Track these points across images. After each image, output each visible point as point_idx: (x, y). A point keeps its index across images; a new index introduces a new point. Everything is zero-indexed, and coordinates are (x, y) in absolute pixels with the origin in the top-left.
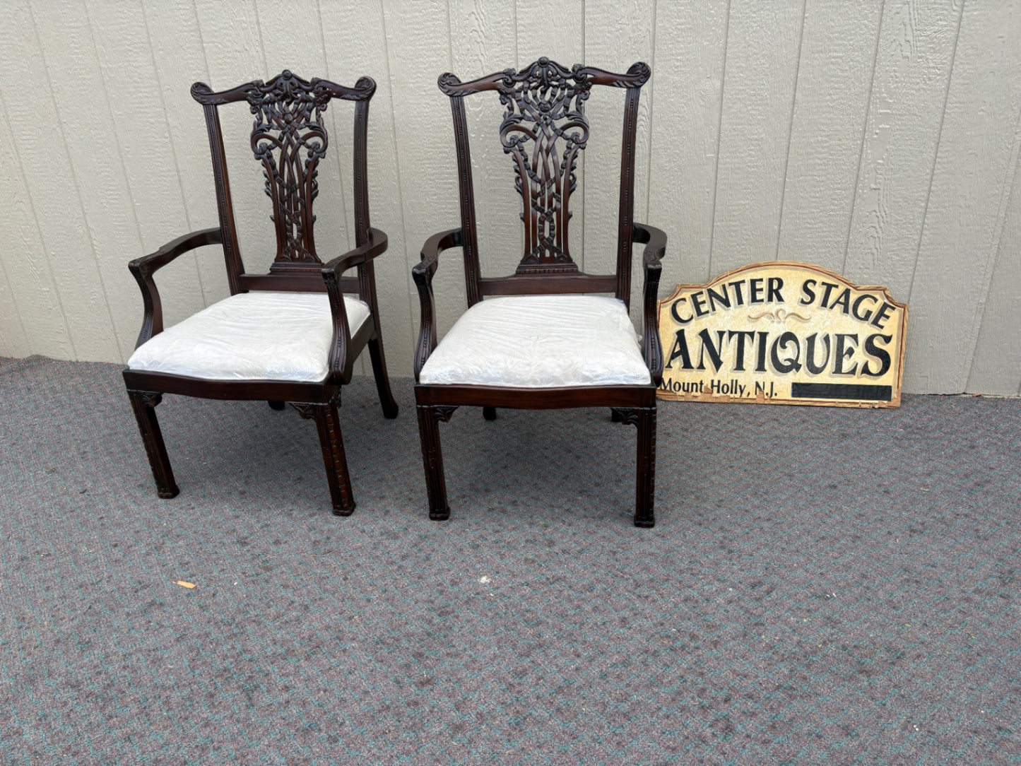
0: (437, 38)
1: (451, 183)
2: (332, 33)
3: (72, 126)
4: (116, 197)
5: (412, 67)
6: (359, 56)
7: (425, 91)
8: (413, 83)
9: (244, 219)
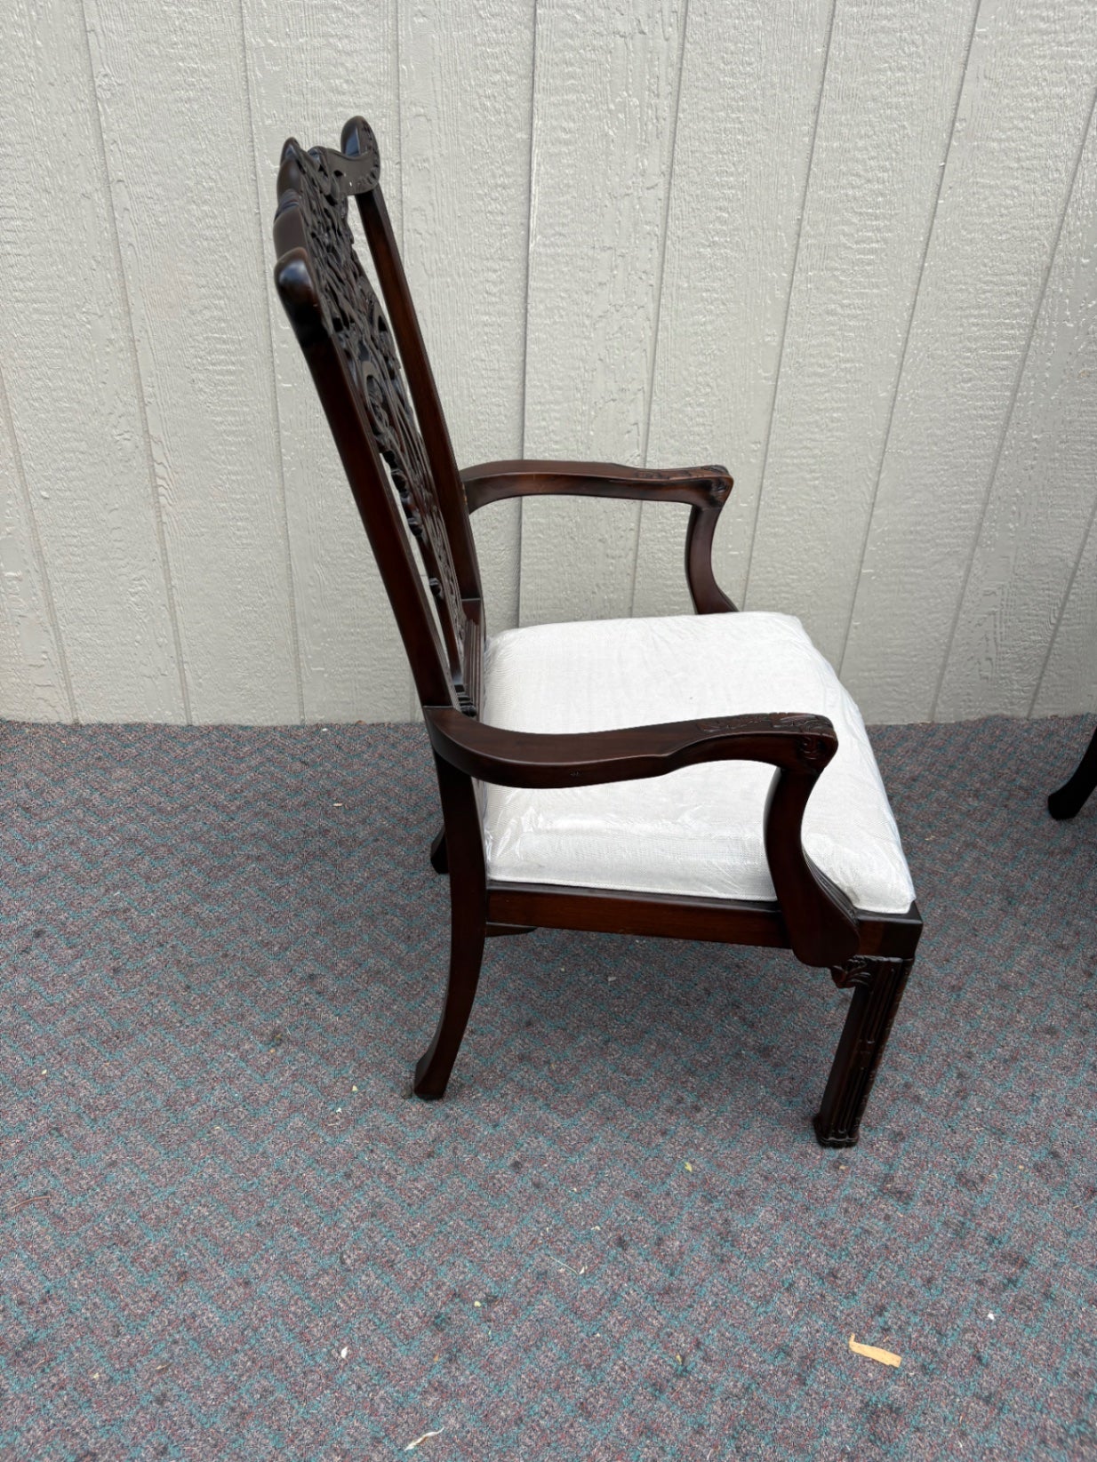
0: (1082, 43)
1: (1008, 358)
2: (855, 10)
3: (139, 189)
4: (232, 368)
5: (1008, 105)
6: (901, 69)
7: (1019, 160)
8: (1000, 141)
9: (544, 423)
